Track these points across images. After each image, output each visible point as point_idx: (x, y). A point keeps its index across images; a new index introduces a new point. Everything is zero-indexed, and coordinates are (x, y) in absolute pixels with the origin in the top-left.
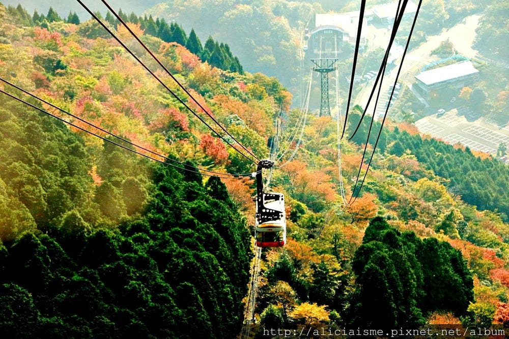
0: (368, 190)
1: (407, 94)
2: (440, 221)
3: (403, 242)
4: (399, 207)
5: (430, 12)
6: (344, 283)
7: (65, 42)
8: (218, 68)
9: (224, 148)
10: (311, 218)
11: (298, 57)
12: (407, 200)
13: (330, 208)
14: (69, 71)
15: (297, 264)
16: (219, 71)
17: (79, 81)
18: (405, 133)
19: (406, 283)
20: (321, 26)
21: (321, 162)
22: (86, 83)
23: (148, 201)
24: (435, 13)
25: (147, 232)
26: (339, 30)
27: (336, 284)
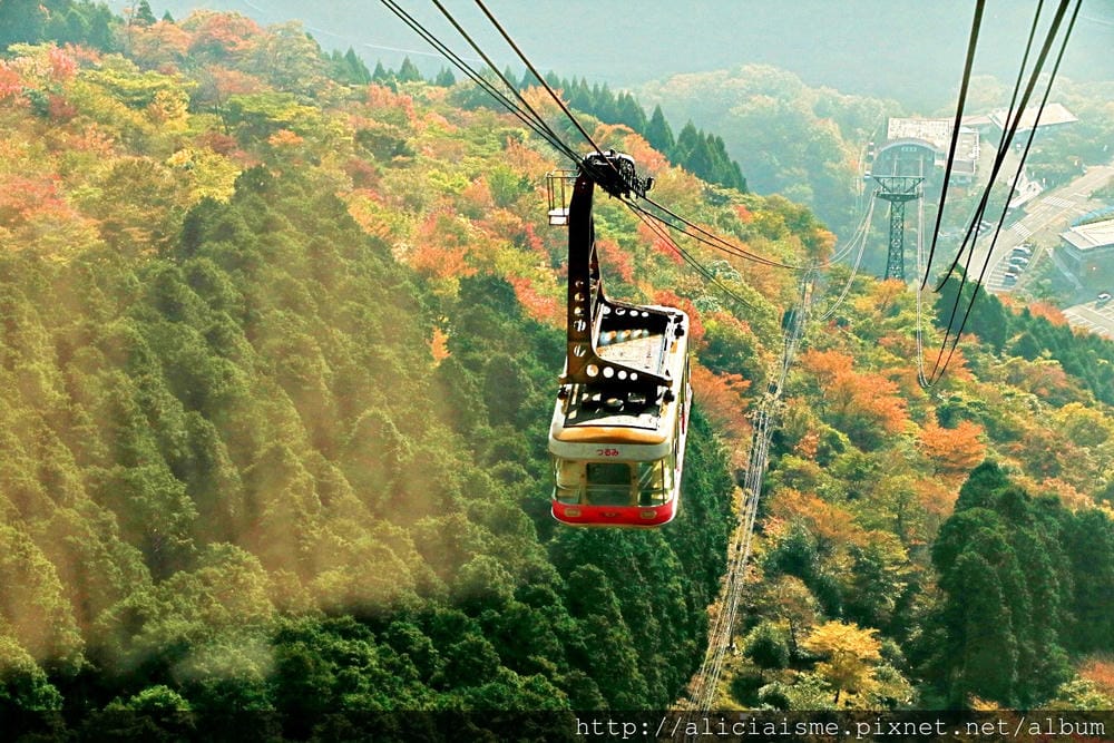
0: (969, 416)
1: (1043, 265)
2: (1103, 484)
3: (1036, 514)
4: (1027, 453)
5: (1094, 123)
6: (914, 588)
7: (421, 114)
8: (700, 178)
9: (696, 318)
10: (857, 460)
11: (852, 191)
12: (1043, 439)
13: (893, 446)
14: (419, 161)
15: (823, 546)
16: (702, 184)
17: (434, 180)
18: (1042, 320)
19: (1039, 595)
20: (897, 138)
21: (881, 359)
22: (448, 185)
23: (532, 403)
24: (1102, 127)
25: (524, 462)
26: (929, 147)
27: (896, 589)
